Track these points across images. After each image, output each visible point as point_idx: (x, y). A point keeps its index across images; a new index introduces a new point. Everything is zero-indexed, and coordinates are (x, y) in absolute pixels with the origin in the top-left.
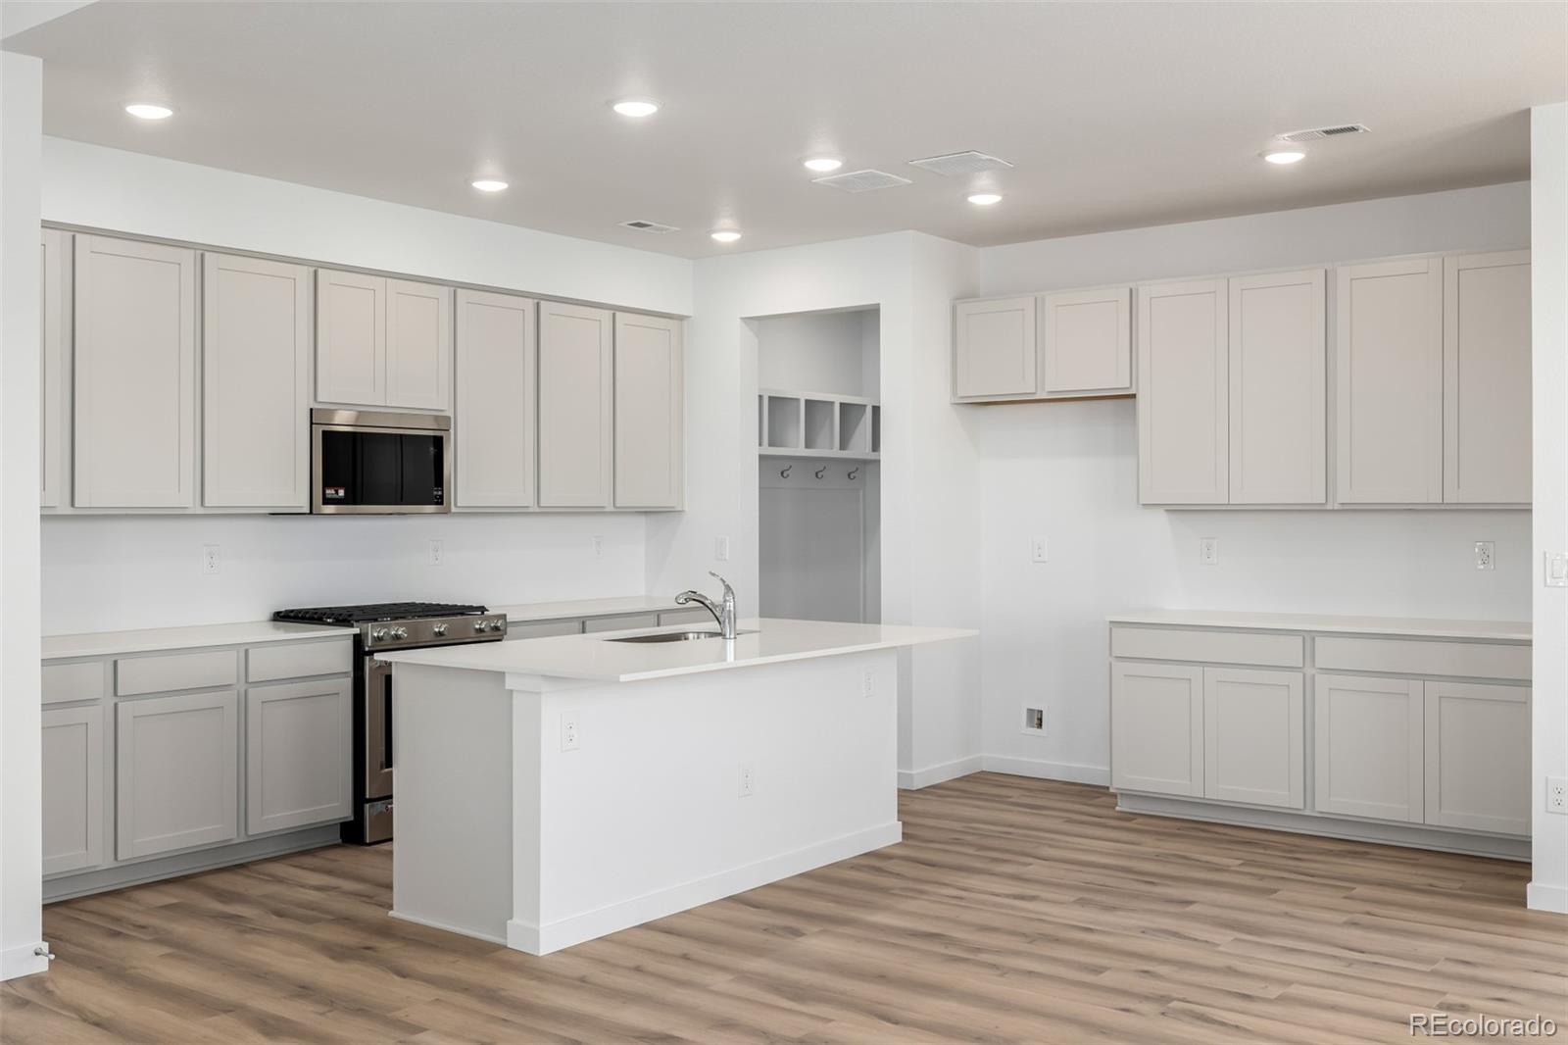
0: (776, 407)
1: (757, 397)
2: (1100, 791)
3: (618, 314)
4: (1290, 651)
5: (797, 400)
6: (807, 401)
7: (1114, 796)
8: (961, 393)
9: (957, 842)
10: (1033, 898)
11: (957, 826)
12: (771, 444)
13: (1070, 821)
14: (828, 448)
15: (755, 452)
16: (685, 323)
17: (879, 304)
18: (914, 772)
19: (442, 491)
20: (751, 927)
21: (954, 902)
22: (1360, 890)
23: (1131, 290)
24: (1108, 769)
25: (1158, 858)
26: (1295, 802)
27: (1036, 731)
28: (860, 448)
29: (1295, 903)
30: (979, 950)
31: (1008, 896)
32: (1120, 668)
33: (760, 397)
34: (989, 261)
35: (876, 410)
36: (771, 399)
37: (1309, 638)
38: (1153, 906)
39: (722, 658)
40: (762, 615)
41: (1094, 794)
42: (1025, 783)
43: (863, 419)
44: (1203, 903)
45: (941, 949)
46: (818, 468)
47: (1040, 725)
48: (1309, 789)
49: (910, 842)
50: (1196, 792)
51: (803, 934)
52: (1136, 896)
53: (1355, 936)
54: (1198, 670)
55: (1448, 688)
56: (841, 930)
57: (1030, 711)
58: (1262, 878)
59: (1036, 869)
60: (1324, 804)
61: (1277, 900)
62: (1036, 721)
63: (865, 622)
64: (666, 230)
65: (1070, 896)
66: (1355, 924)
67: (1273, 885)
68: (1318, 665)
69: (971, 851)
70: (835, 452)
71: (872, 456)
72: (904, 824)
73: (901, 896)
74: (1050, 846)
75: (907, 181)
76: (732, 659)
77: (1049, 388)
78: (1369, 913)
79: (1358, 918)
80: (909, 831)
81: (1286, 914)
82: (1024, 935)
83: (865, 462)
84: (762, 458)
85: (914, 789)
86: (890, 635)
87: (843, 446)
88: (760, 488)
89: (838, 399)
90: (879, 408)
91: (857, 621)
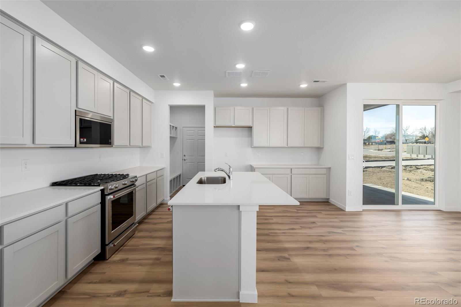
3: (143, 99)
8: (216, 124)
16: (152, 104)
17: (206, 105)
19: (111, 140)
23: (253, 108)
37: (291, 169)
55: (313, 176)
68: (293, 173)
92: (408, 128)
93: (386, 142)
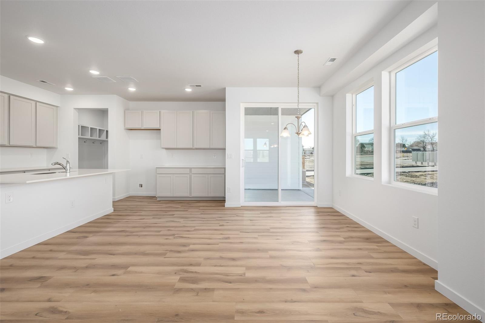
0: (83, 129)
1: (78, 126)
2: (155, 197)
3: (37, 103)
4: (188, 171)
5: (88, 127)
6: (91, 128)
7: (157, 198)
8: (126, 127)
9: (126, 210)
10: (144, 219)
11: (126, 207)
12: (81, 135)
13: (148, 203)
14: (96, 137)
15: (77, 137)
16: (58, 108)
17: (108, 108)
18: (116, 197)
20: (73, 238)
21: (126, 222)
22: (201, 208)
23: (160, 112)
24: (155, 193)
25: (166, 207)
26: (188, 195)
27: (141, 188)
28: (103, 137)
29: (191, 212)
30: (133, 232)
31: (138, 219)
32: (158, 175)
33: (79, 126)
34: (132, 104)
35: (107, 131)
36: (82, 126)
37: (191, 169)
38: (168, 217)
39: (66, 176)
40: (79, 168)
41: (153, 198)
42: (139, 197)
43: (104, 133)
44: (176, 214)
45: (124, 234)
46: (94, 141)
47: (142, 187)
48: (191, 193)
49: (116, 211)
50: (172, 195)
51: (88, 237)
52: (164, 215)
53: (202, 216)
54: (172, 175)
55: (212, 175)
56: (99, 234)
57: (140, 184)
58: (185, 208)
59: (143, 213)
60: (194, 195)
61: (189, 212)
62: (141, 186)
63: (104, 169)
64: (52, 84)
65: (151, 217)
66: (202, 214)
67: (188, 209)
68: (192, 173)
69: (129, 211)
70: (98, 138)
71: (107, 140)
72: (114, 208)
73: (114, 223)
74: (146, 208)
75: (115, 81)
76: (69, 176)
77: (144, 127)
78: (203, 212)
79: (203, 213)
80: (115, 209)
81: (191, 214)
82: (143, 227)
83: (104, 141)
84: (79, 138)
85: (116, 201)
86: (110, 171)
87: (99, 137)
88: (79, 144)
89: (98, 128)
90: (108, 131)
91: (102, 168)
92: (435, 135)
93: (411, 150)
